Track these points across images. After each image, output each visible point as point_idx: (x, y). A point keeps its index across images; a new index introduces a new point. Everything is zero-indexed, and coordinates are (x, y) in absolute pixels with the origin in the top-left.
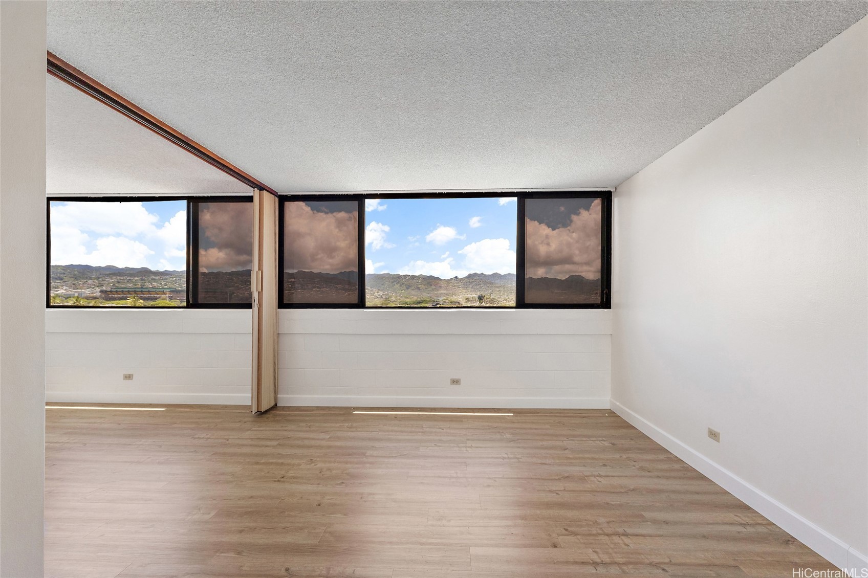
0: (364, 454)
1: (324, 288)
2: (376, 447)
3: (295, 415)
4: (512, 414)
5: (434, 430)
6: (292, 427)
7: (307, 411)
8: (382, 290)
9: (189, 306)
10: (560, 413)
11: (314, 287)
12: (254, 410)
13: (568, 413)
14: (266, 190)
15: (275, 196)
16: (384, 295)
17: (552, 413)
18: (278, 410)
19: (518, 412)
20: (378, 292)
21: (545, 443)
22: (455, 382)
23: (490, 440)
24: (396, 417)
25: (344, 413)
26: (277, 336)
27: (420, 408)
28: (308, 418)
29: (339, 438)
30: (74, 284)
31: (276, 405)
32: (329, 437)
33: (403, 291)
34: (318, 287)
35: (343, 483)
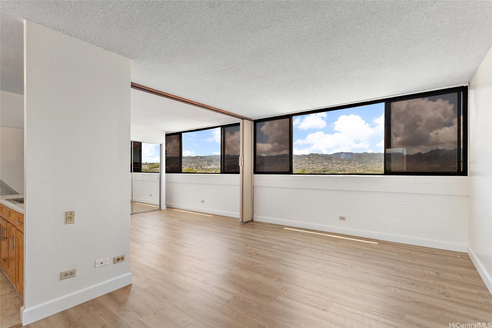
0: (271, 247)
1: (324, 162)
2: (280, 245)
3: (257, 226)
4: (377, 243)
5: (317, 243)
6: (251, 230)
7: (264, 224)
8: (362, 163)
9: (222, 173)
10: (416, 248)
11: (319, 162)
12: (240, 220)
13: (422, 249)
14: (245, 119)
15: (251, 121)
16: (363, 166)
17: (409, 247)
18: (253, 223)
19: (380, 242)
20: (358, 165)
21: (381, 263)
22: (342, 218)
23: (346, 254)
24: (303, 233)
25: (279, 228)
26: (253, 187)
27: (319, 231)
28: (261, 228)
29: (267, 238)
30: (216, 163)
31: (253, 220)
32: (263, 237)
33: (377, 164)
34: (321, 162)
35: (251, 256)
